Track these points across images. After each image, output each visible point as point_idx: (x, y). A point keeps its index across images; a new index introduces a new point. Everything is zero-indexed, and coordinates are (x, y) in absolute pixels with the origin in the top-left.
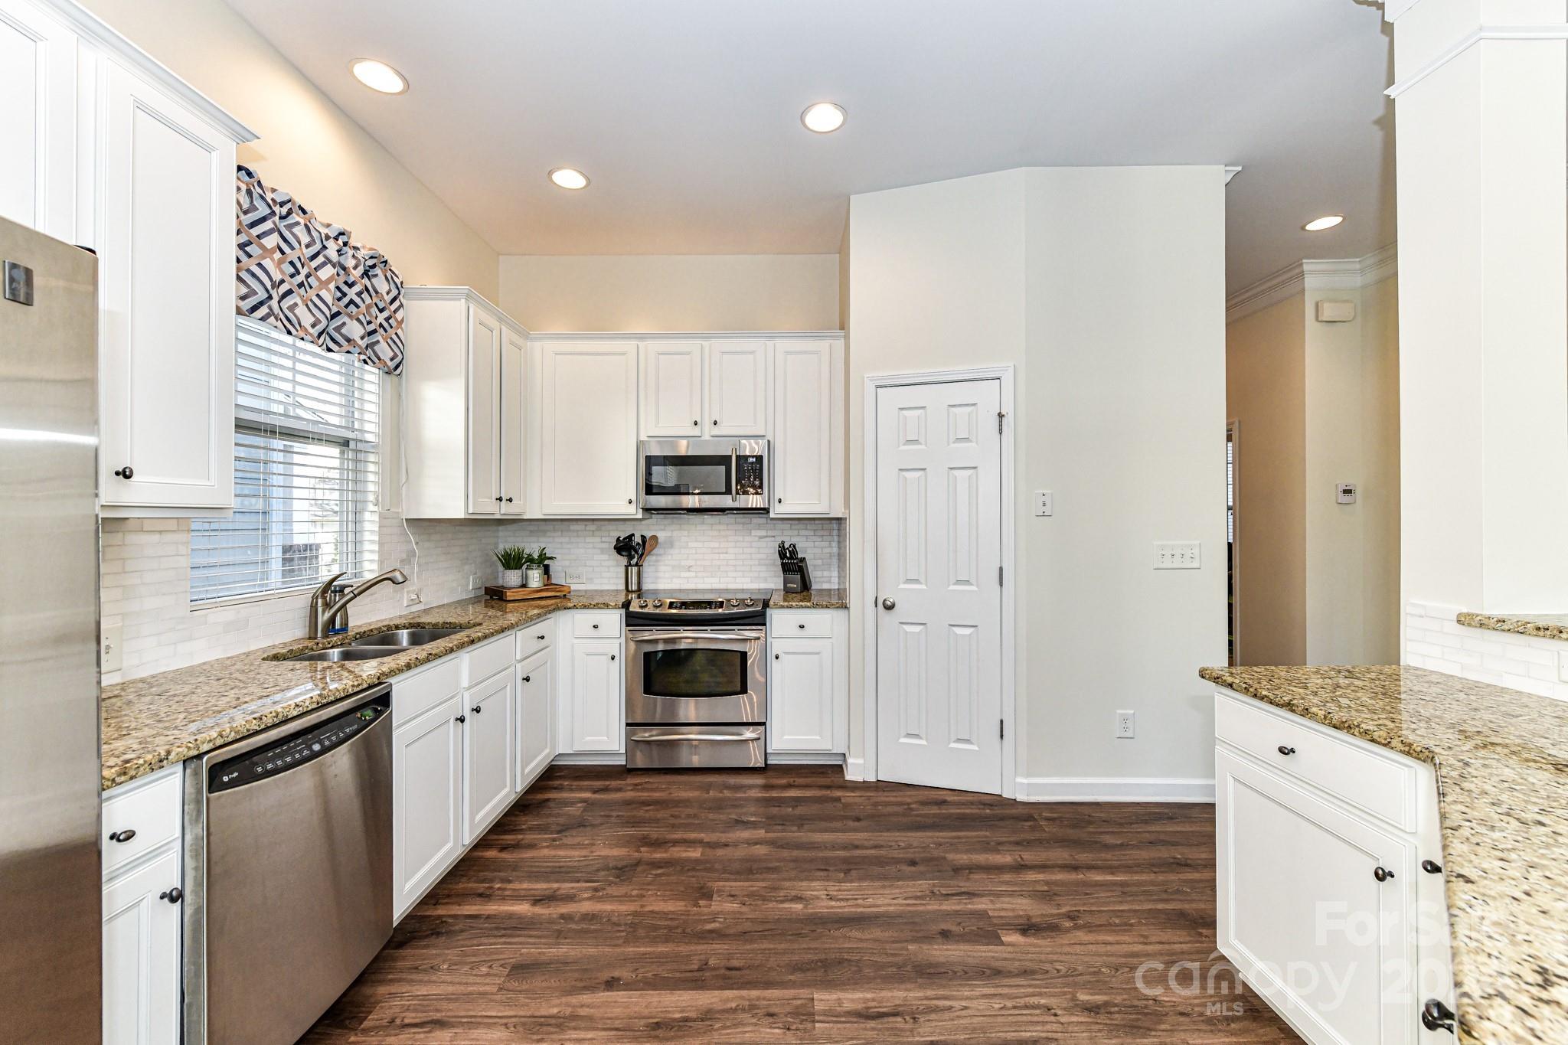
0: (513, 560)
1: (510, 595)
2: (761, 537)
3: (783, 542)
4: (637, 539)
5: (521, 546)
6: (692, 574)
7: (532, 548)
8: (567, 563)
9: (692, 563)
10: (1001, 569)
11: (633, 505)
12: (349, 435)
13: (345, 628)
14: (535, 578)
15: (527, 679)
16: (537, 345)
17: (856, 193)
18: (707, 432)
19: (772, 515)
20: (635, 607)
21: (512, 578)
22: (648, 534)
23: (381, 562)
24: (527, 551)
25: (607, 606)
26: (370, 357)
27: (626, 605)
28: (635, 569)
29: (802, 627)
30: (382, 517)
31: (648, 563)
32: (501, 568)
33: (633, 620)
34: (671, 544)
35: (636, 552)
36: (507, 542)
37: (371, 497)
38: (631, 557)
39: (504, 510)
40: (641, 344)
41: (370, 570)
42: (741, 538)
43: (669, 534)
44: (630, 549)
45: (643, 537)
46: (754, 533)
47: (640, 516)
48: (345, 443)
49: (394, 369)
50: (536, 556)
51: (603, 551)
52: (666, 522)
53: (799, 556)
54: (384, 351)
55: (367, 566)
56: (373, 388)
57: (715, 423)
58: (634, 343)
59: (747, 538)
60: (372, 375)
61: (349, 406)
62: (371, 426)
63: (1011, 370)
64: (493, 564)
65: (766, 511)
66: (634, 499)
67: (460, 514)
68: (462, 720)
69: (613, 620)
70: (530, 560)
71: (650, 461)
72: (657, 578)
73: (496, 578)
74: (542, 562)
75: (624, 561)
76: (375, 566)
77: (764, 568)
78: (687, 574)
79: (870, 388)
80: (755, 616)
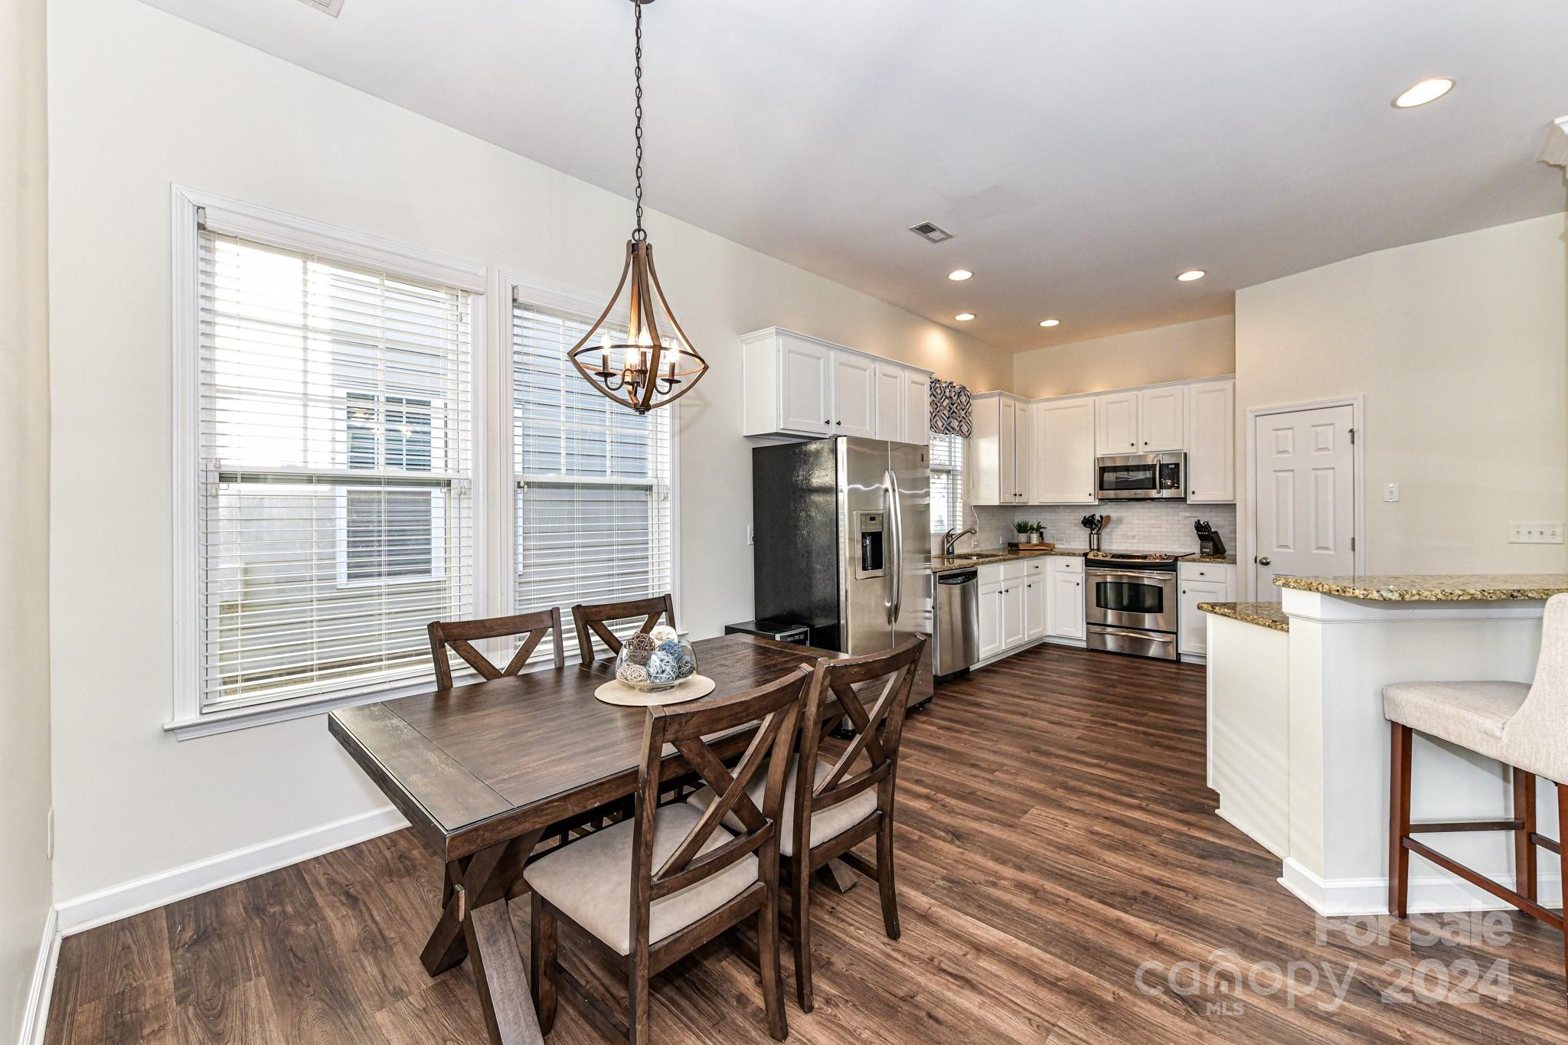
0: (1023, 528)
1: (1021, 547)
2: (1186, 517)
3: (1199, 521)
4: (1097, 518)
5: (1027, 520)
6: (1135, 541)
7: (1033, 520)
8: (1053, 532)
9: (1135, 533)
10: (1354, 539)
11: (1092, 497)
12: (951, 468)
13: (953, 552)
14: (1035, 538)
15: (1030, 586)
16: (1035, 406)
17: (1241, 288)
18: (1141, 450)
19: (1188, 502)
20: (1091, 556)
21: (1022, 538)
22: (1104, 515)
23: (963, 525)
24: (1030, 524)
25: (1074, 555)
26: (960, 433)
27: (1085, 555)
28: (1095, 536)
29: (1202, 574)
30: (964, 505)
31: (1104, 533)
32: (1016, 531)
33: (1089, 563)
34: (1120, 521)
35: (1097, 526)
36: (1019, 518)
37: (959, 496)
38: (1092, 529)
39: (1017, 501)
40: (1097, 398)
41: (959, 530)
42: (1170, 518)
43: (1119, 514)
44: (1090, 523)
45: (1101, 517)
46: (1181, 514)
47: (1097, 503)
48: (948, 472)
49: (967, 436)
50: (1035, 527)
51: (1076, 525)
52: (1118, 506)
53: (1213, 530)
54: (965, 428)
55: (958, 527)
56: (960, 446)
57: (1146, 444)
58: (1092, 398)
59: (1176, 518)
60: (959, 440)
61: (950, 456)
62: (959, 463)
63: (1361, 399)
64: (1012, 531)
65: (1184, 499)
66: (1092, 493)
67: (997, 504)
68: (1001, 592)
69: (1078, 563)
70: (1032, 528)
71: (1103, 470)
72: (1111, 542)
73: (1014, 539)
74: (1039, 529)
75: (1088, 531)
76: (961, 527)
77: (1189, 539)
78: (1132, 541)
79: (1250, 416)
80: (1169, 565)
